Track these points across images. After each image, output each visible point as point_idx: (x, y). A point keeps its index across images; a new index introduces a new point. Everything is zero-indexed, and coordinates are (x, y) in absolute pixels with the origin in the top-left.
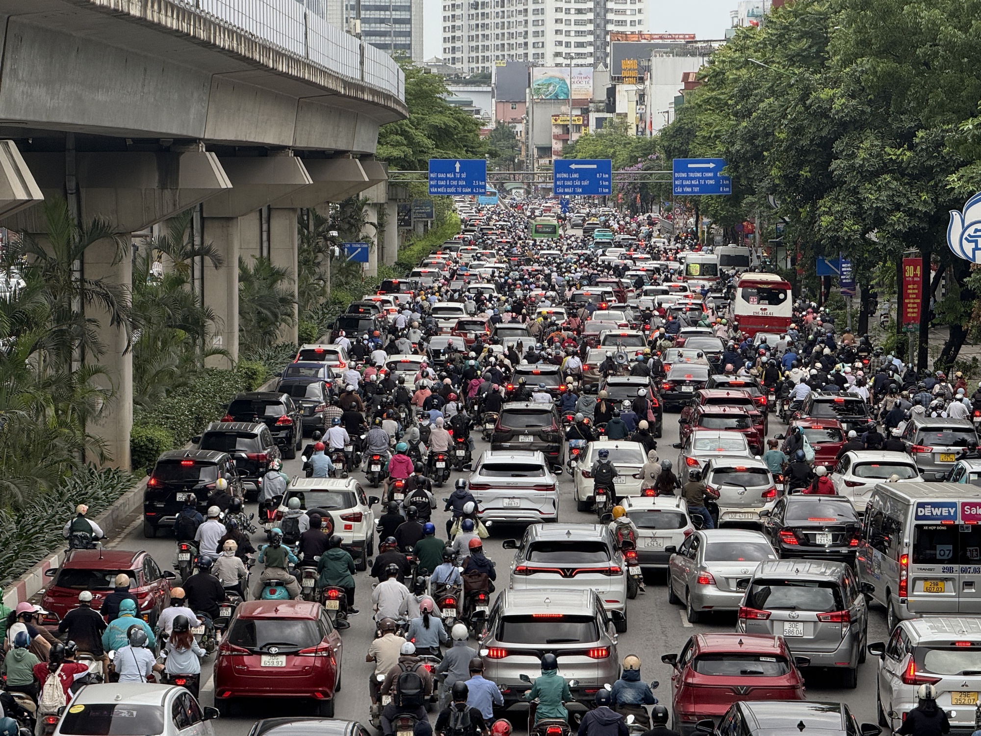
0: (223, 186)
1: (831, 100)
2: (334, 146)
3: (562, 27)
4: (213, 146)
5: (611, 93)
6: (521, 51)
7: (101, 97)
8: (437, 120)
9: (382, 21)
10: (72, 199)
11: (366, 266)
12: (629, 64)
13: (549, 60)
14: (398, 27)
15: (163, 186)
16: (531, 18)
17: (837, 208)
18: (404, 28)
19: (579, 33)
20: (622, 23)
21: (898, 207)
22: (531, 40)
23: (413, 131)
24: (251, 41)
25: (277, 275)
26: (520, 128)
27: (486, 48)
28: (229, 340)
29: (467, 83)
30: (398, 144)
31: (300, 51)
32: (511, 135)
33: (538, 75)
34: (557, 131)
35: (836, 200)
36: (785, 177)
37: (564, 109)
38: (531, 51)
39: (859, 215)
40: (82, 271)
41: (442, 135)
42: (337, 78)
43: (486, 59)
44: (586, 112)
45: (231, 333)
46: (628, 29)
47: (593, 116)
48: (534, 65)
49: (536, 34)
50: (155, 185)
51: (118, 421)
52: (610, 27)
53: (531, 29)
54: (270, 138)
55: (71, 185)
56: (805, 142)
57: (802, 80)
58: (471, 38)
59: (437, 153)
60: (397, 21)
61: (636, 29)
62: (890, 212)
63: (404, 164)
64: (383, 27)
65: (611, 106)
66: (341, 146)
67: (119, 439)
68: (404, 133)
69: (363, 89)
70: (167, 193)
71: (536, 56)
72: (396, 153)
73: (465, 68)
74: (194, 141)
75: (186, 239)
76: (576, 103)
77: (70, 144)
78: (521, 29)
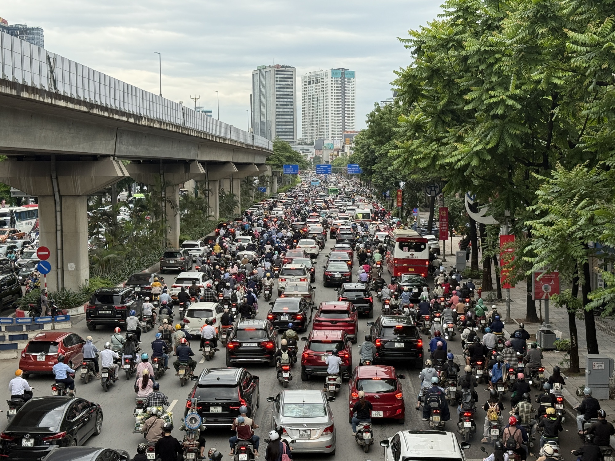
0: (202, 172)
1: (375, 148)
2: (247, 161)
3: (333, 130)
4: (200, 162)
5: (343, 147)
6: (323, 136)
7: (156, 149)
8: (287, 154)
9: (286, 129)
10: (162, 176)
11: (266, 193)
12: (348, 139)
13: (330, 139)
14: (290, 130)
15: (186, 172)
16: (325, 127)
17: (377, 177)
18: (292, 130)
19: (338, 131)
20: (349, 128)
21: (392, 176)
22: (325, 133)
23: (280, 157)
24: (206, 134)
25: (234, 195)
26: (321, 156)
27: (313, 135)
28: (216, 213)
29: (308, 145)
30: (276, 161)
31: (228, 137)
32: (319, 158)
33: (325, 142)
34: (331, 157)
35: (376, 175)
36: (364, 169)
37: (332, 151)
38: (325, 136)
39: (382, 178)
40: (165, 195)
41: (289, 159)
42: (243, 143)
43: (313, 138)
44: (338, 152)
45: (216, 211)
46: (351, 130)
47: (340, 153)
48: (326, 140)
49: (327, 132)
50: (184, 172)
51: (175, 234)
52: (346, 130)
53: (325, 130)
54: (223, 159)
55: (162, 172)
56: (368, 159)
57: (367, 143)
58: (309, 133)
59: (286, 163)
60: (290, 129)
61: (353, 130)
62: (390, 178)
63: (277, 166)
64: (286, 130)
65: (343, 151)
66: (250, 161)
67: (175, 239)
68: (278, 158)
69: (253, 146)
70: (187, 174)
71: (327, 137)
72: (275, 163)
73: (308, 141)
74: (194, 160)
75: (204, 186)
76: (335, 150)
77: (161, 161)
78: (323, 130)
